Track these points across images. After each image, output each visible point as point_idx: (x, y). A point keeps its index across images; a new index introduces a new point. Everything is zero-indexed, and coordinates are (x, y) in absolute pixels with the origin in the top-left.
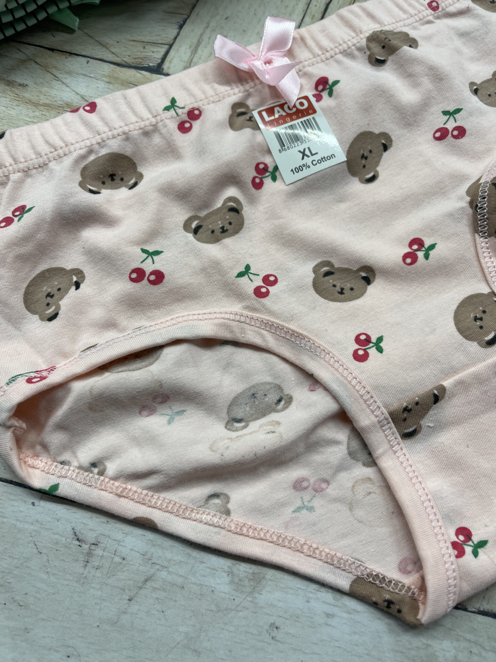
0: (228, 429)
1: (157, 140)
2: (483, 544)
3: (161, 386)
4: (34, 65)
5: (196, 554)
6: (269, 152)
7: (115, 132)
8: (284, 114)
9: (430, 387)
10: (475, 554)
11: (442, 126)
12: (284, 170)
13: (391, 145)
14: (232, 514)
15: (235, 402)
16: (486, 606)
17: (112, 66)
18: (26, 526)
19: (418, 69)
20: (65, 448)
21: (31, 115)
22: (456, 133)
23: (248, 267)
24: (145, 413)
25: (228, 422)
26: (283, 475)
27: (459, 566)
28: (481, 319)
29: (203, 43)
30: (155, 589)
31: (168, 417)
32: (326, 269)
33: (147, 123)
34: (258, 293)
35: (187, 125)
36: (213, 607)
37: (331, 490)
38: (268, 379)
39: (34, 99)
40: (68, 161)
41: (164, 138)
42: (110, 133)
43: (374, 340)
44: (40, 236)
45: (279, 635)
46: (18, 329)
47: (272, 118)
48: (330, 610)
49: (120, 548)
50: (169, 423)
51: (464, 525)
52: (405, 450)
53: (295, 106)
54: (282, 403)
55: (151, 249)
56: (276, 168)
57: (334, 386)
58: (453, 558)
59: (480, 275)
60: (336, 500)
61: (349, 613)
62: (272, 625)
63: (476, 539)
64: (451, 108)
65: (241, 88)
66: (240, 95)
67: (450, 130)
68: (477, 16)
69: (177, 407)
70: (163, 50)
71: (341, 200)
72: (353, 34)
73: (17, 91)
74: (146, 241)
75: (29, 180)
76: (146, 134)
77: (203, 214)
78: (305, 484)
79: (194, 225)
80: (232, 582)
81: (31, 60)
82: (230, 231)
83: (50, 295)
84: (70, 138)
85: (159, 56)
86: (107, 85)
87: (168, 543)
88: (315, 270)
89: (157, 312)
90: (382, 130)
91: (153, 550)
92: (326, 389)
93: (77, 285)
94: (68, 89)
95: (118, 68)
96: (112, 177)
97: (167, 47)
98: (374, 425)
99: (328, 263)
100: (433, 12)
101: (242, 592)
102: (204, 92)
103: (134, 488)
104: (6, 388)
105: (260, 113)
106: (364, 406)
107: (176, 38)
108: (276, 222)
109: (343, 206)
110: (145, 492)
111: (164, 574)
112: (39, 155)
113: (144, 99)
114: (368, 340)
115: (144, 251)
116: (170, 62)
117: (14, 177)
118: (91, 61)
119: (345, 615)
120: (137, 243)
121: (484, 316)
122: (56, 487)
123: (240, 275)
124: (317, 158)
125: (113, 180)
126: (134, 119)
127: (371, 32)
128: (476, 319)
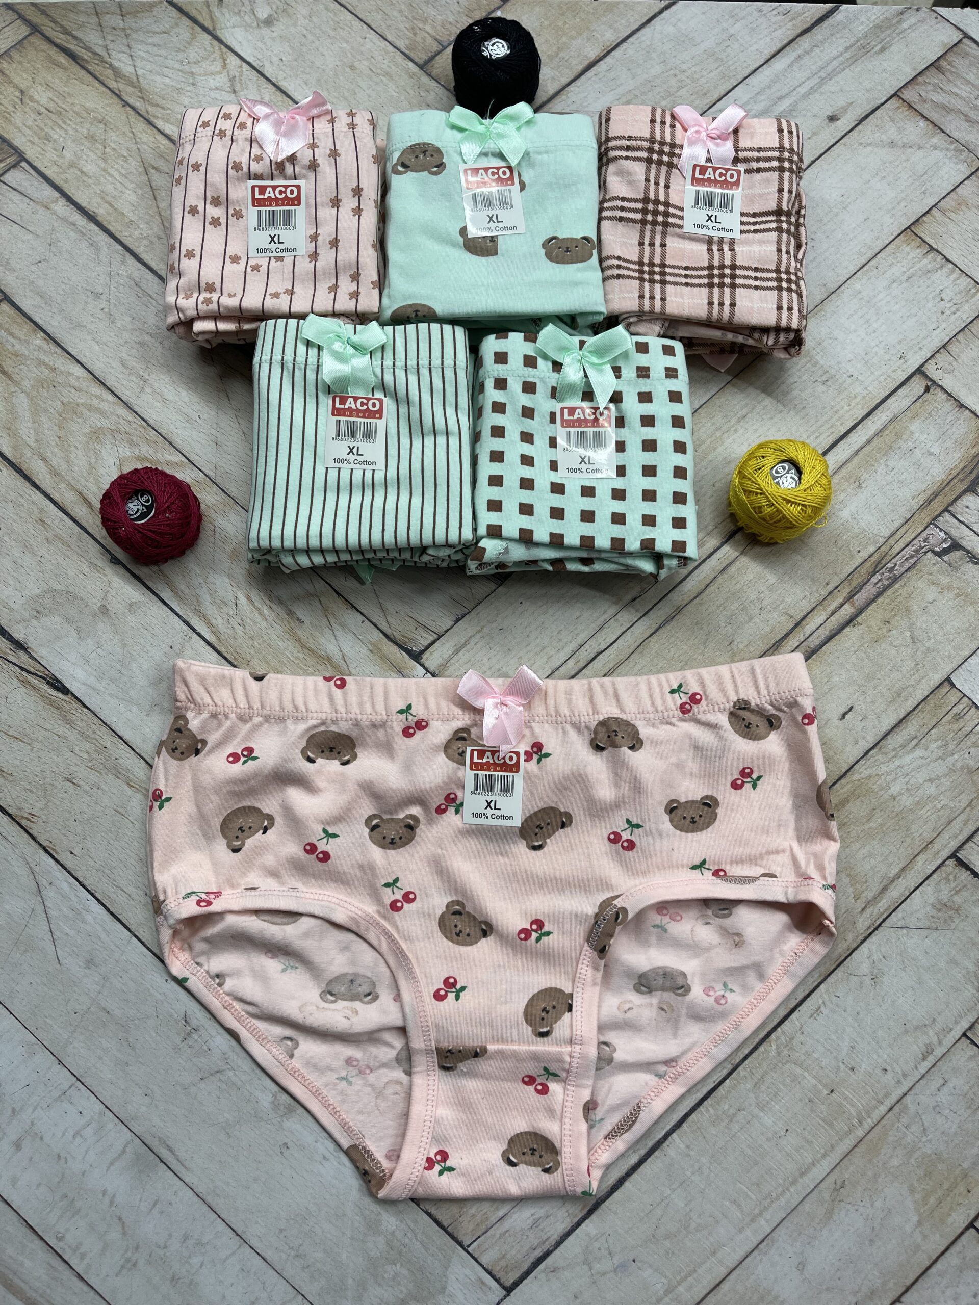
0: (321, 998)
1: (381, 734)
2: (451, 1169)
3: (287, 946)
4: (317, 603)
5: (258, 1071)
6: (463, 787)
7: (349, 716)
8: (492, 761)
9: (477, 1044)
10: (441, 1173)
11: (619, 831)
12: (467, 810)
13: (569, 825)
14: (294, 1059)
15: (336, 979)
16: (433, 1211)
17: (381, 635)
18: (157, 994)
19: (624, 773)
20: (203, 953)
21: (295, 654)
22: (626, 844)
23: (396, 880)
24: (269, 955)
25: (323, 992)
26: (343, 1049)
27: (422, 1176)
28: (547, 1012)
29: (469, 647)
30: (221, 1080)
31: (283, 967)
32: (458, 908)
33: (379, 719)
34: (394, 906)
35: (411, 731)
36: (252, 1112)
37: (371, 1077)
38: (369, 974)
39: (304, 639)
40: (302, 727)
41: (387, 736)
42: (345, 716)
43: (458, 987)
44: (253, 783)
45: (286, 1153)
46: (209, 845)
47: (480, 761)
48: (328, 1155)
49: (210, 1041)
50: (283, 971)
51: (447, 1150)
52: (437, 1077)
53: (504, 758)
54: (370, 997)
55: (331, 830)
56: (462, 804)
57: (407, 1009)
58: (421, 1168)
59: (572, 976)
60: (370, 1085)
61: (339, 1163)
62: (285, 1144)
63: (448, 1163)
64: (635, 821)
65: (472, 717)
66: (468, 722)
67: (623, 839)
68: (720, 737)
69: (293, 963)
70: (431, 638)
71: (503, 854)
72: (591, 712)
73: (293, 625)
74: (329, 823)
75: (266, 725)
76: (374, 726)
77: (385, 817)
78: (355, 1063)
79: (374, 823)
80: (273, 1103)
81: (317, 596)
82: (397, 844)
83: (241, 829)
84: (313, 706)
85: (425, 643)
86: (368, 653)
87: (244, 1054)
88: (448, 906)
89: (313, 881)
90: (568, 810)
91: (231, 1053)
92: (402, 1007)
93: (265, 830)
94: (335, 642)
95: (385, 640)
96: (331, 749)
97: (436, 636)
98: (421, 1050)
99: (461, 904)
100: (681, 715)
101: (276, 1113)
102: (439, 709)
103: (237, 1007)
104: (181, 901)
105: (472, 751)
106: (421, 1034)
107: (447, 631)
108: (439, 851)
109: (501, 860)
110: (243, 1013)
111: (231, 1074)
112: (282, 708)
113: (386, 695)
114: (454, 985)
115: (325, 831)
116: (431, 654)
117: (257, 720)
118: (366, 621)
119: (336, 1164)
120: (322, 823)
121: (551, 1010)
122: (186, 980)
123: (387, 885)
124: (497, 813)
125: (331, 751)
126: (369, 710)
127: (606, 716)
128: (544, 1010)
